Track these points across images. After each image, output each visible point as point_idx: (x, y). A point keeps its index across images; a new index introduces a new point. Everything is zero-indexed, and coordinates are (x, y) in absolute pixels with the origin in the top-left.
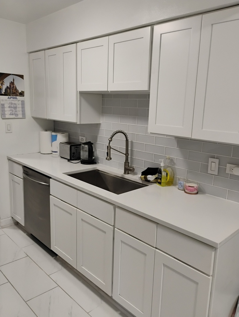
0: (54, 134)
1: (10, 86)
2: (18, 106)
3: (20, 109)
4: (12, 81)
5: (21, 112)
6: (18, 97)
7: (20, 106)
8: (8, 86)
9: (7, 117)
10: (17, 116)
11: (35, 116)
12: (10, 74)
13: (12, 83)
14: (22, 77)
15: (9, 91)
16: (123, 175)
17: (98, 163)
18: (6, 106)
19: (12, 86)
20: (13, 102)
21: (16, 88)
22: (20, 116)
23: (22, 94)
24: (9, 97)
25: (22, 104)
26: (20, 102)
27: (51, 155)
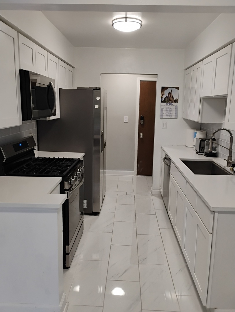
0: (196, 131)
1: (168, 95)
2: (172, 110)
3: (174, 112)
4: (170, 92)
5: (174, 114)
6: (173, 103)
7: (174, 109)
8: (167, 95)
9: (164, 117)
10: (171, 117)
11: (185, 118)
12: (169, 87)
13: (170, 93)
14: (178, 88)
15: (167, 99)
16: (225, 167)
17: (219, 157)
18: (164, 110)
19: (170, 96)
20: (169, 107)
21: (173, 97)
22: (173, 117)
23: (176, 101)
24: (167, 103)
25: (175, 108)
26: (174, 107)
27: (193, 148)
